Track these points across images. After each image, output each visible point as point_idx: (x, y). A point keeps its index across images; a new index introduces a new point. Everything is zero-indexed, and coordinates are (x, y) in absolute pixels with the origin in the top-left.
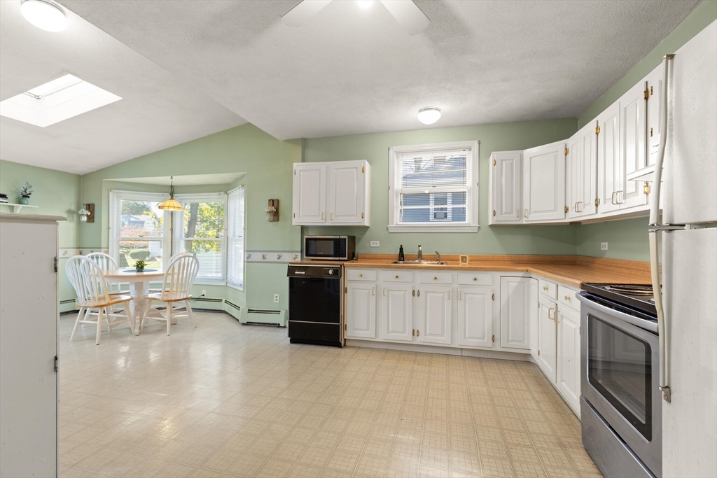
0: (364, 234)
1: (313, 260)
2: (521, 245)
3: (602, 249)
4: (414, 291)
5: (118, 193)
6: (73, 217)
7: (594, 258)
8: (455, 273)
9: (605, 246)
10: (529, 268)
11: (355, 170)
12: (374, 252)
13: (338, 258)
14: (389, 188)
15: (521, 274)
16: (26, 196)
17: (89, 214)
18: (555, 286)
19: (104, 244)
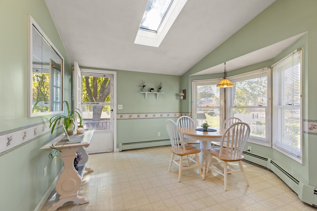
5: (196, 82)
6: (178, 97)
16: (160, 88)
17: (184, 95)
19: (190, 111)
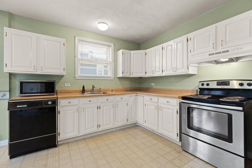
0: (60, 80)
1: (26, 96)
2: (127, 85)
3: (152, 85)
4: (98, 107)
7: (149, 88)
8: (114, 96)
9: (153, 84)
10: (138, 93)
11: (59, 43)
12: (67, 89)
13: (48, 94)
14: (75, 57)
15: (135, 95)
18: (157, 98)
